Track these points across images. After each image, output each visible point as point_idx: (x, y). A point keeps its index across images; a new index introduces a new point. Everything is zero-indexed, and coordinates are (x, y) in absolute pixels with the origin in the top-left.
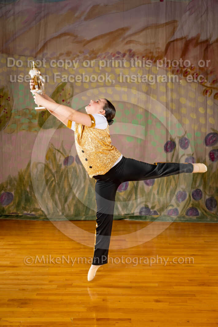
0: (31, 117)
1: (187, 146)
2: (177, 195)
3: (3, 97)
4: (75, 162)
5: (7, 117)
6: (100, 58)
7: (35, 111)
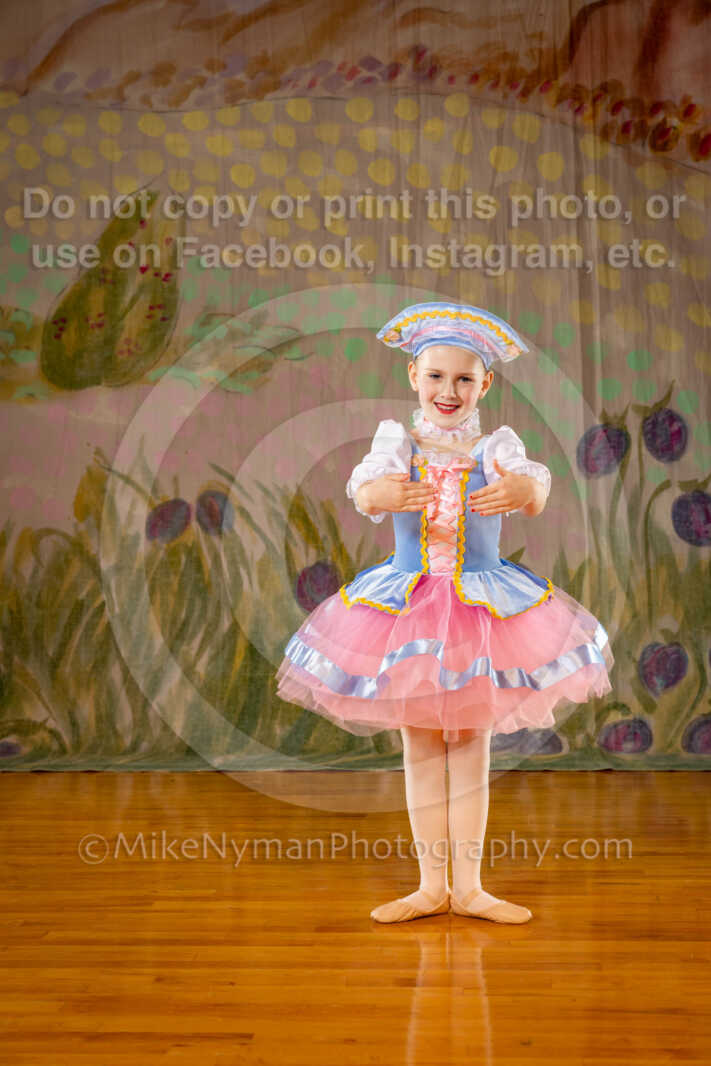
0: (11, 338)
1: (677, 448)
2: (645, 662)
4: (194, 525)
6: (294, 87)
7: (27, 313)
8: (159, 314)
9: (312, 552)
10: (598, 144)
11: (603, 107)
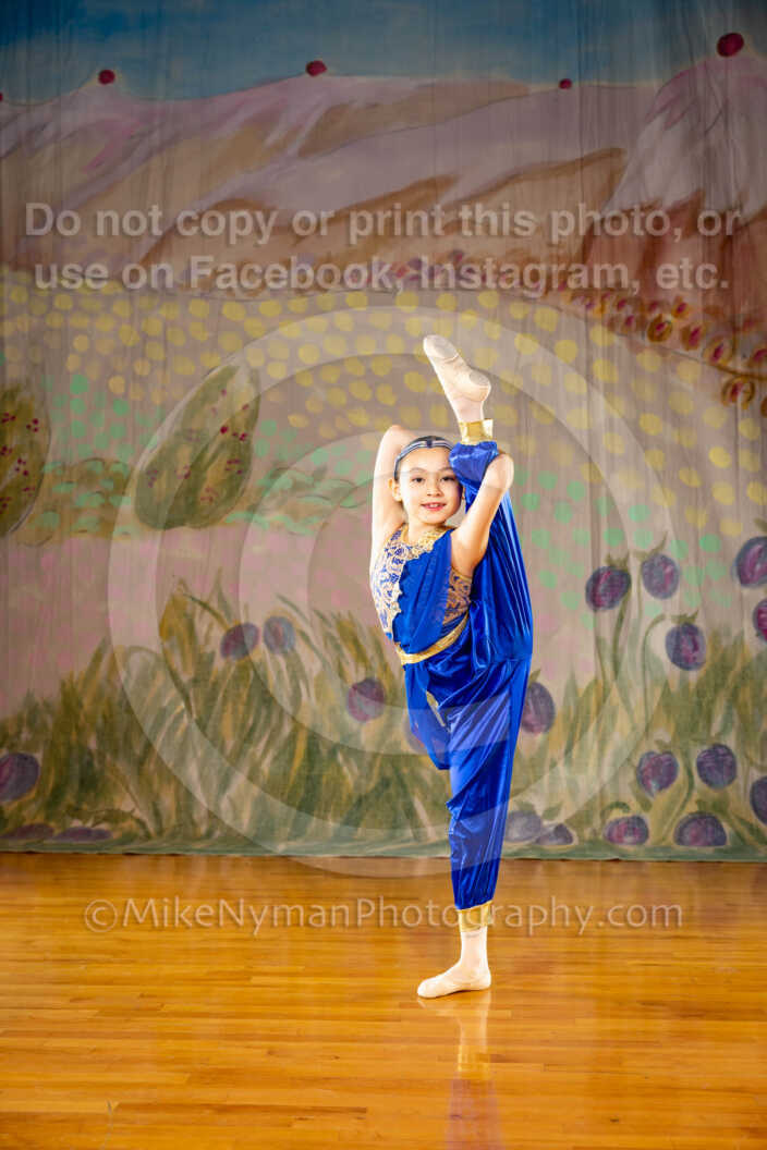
0: (110, 486)
1: (670, 587)
2: (643, 766)
3: (13, 418)
4: (262, 646)
5: (27, 489)
7: (125, 466)
8: (236, 467)
9: (362, 670)
10: (606, 336)
11: (609, 304)
